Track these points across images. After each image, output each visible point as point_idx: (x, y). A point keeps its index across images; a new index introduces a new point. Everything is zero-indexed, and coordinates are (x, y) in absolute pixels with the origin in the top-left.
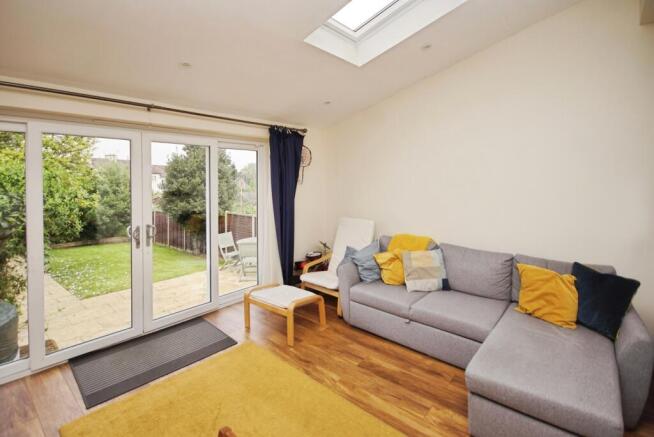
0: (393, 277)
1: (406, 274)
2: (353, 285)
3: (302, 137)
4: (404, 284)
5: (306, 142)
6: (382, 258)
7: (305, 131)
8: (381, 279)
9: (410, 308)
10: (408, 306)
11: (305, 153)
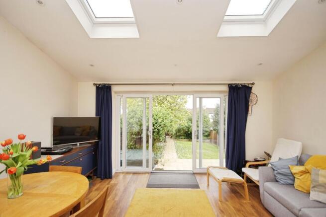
0: (302, 186)
1: (312, 186)
2: (267, 181)
3: (251, 88)
4: (309, 193)
5: (253, 90)
6: (296, 169)
7: (253, 84)
8: (293, 185)
9: (300, 210)
10: (299, 208)
11: (252, 97)
